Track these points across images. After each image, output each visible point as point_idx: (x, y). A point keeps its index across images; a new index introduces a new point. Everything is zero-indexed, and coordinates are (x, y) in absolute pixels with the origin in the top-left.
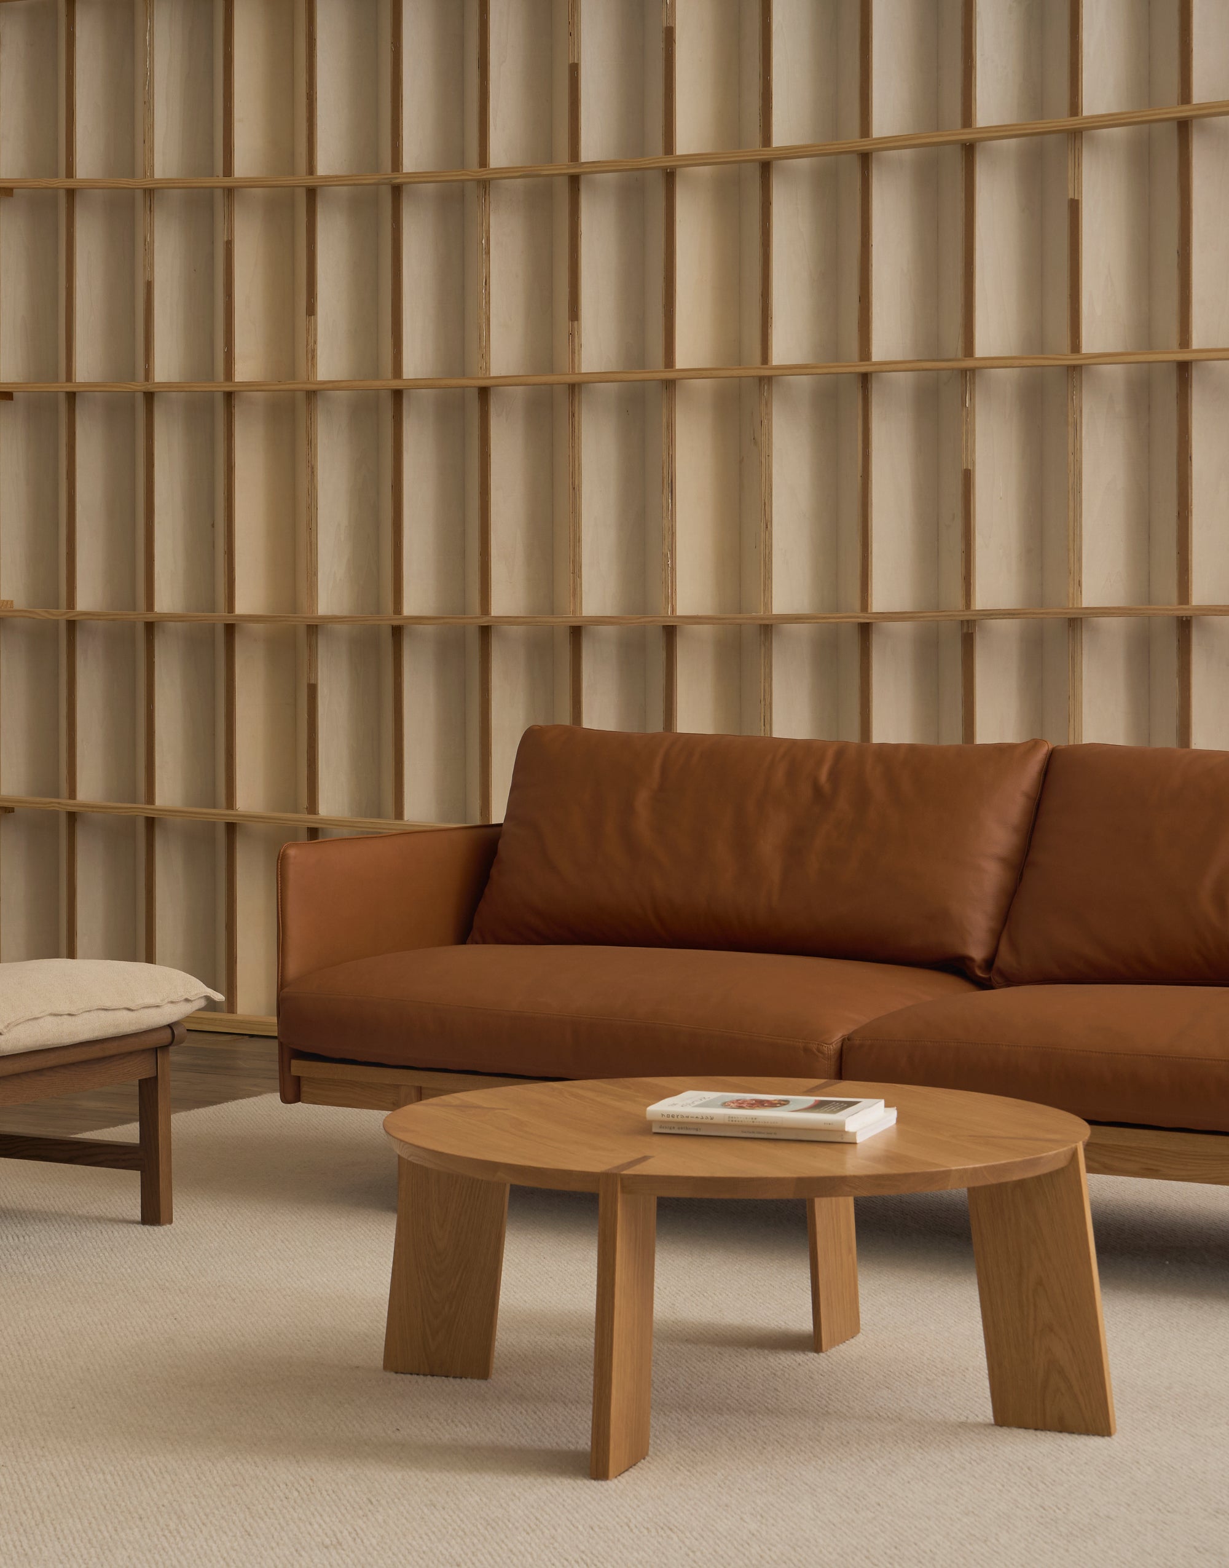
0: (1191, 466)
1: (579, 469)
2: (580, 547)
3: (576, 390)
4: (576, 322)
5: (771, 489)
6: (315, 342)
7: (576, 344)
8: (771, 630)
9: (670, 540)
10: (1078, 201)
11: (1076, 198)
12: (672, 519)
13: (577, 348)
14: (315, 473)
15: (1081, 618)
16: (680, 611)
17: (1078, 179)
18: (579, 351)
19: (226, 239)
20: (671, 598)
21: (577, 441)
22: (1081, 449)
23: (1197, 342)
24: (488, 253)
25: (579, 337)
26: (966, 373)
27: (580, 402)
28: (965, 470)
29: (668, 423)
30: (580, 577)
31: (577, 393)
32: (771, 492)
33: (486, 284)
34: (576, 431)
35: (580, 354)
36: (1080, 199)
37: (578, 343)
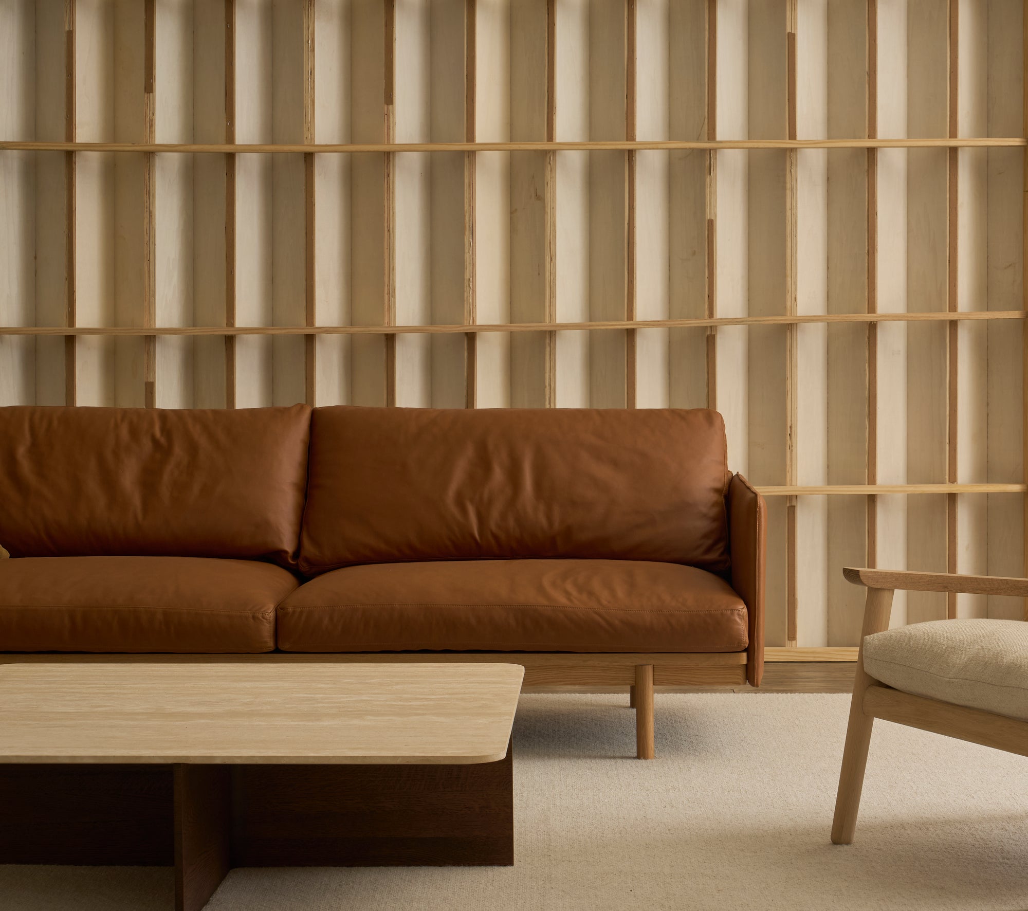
0: (877, 218)
1: (393, 216)
2: (394, 275)
3: (391, 156)
4: (391, 106)
5: (555, 232)
6: (154, 114)
7: (391, 122)
8: (555, 335)
9: (471, 269)
10: (794, 34)
11: (793, 32)
12: (473, 254)
13: (391, 125)
14: (153, 217)
15: (797, 324)
16: (480, 321)
17: (794, 19)
18: (393, 127)
19: (67, 29)
20: (472, 312)
21: (391, 195)
22: (797, 206)
23: (880, 134)
24: (313, 50)
25: (393, 117)
26: (710, 151)
27: (394, 166)
28: (708, 220)
29: (469, 183)
30: (394, 297)
31: (391, 159)
32: (555, 235)
33: (311, 74)
34: (391, 187)
35: (394, 130)
36: (796, 33)
37: (393, 122)
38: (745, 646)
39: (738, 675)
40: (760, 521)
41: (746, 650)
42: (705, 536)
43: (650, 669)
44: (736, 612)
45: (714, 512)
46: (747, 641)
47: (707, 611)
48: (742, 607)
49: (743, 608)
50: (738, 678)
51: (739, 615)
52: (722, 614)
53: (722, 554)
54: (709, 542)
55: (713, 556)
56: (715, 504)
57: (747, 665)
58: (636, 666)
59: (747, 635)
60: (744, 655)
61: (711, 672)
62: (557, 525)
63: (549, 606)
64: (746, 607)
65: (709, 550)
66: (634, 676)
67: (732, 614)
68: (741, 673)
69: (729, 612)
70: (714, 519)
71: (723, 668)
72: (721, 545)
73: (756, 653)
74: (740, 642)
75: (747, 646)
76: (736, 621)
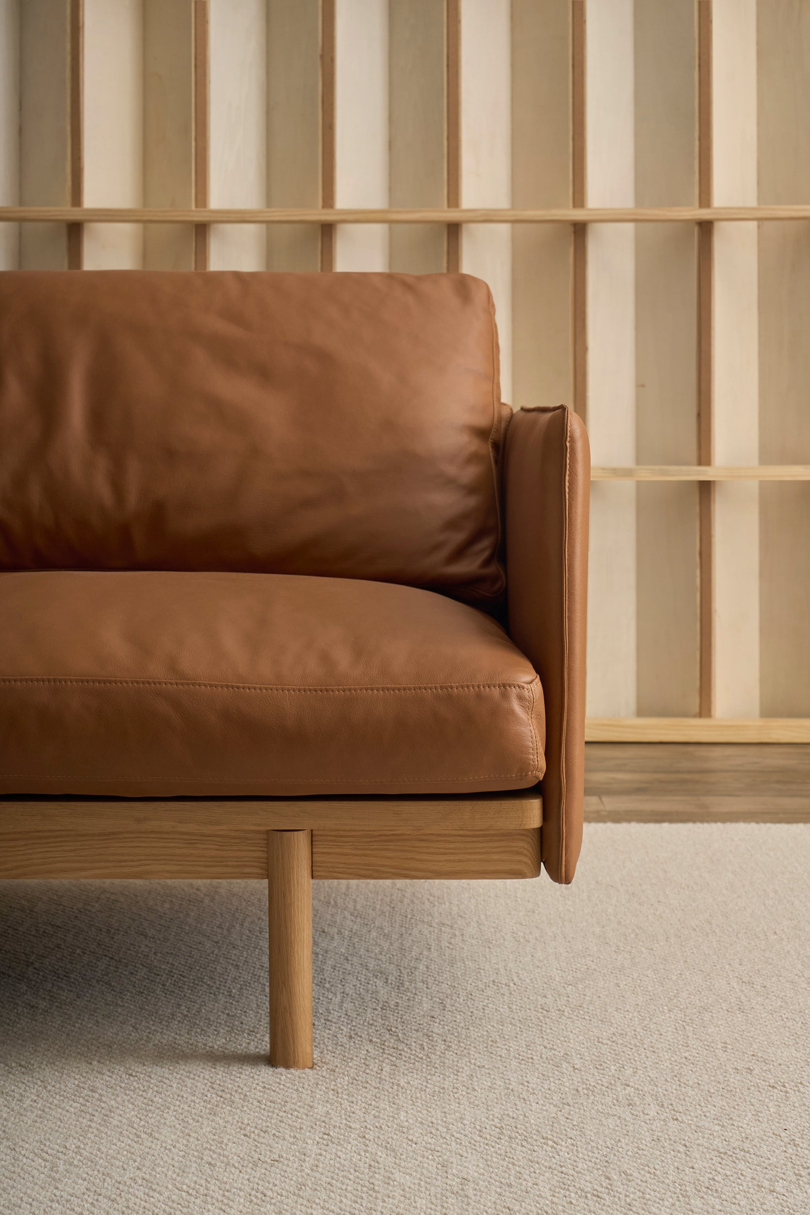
38: (537, 777)
39: (521, 854)
40: (573, 474)
41: (539, 790)
42: (452, 524)
43: (301, 842)
44: (514, 691)
45: (470, 473)
46: (542, 763)
47: (442, 688)
48: (528, 678)
49: (531, 682)
50: (520, 861)
51: (521, 698)
52: (479, 696)
53: (487, 563)
54: (458, 537)
55: (467, 567)
56: (474, 458)
57: (541, 831)
58: (267, 832)
59: (541, 750)
60: (534, 806)
61: (452, 846)
62: (133, 500)
63: (43, 681)
64: (538, 679)
65: (459, 553)
66: (265, 855)
67: (505, 696)
68: (527, 848)
69: (496, 692)
70: (471, 490)
71: (484, 836)
72: (485, 545)
73: (564, 801)
74: (524, 767)
75: (541, 776)
76: (512, 712)
